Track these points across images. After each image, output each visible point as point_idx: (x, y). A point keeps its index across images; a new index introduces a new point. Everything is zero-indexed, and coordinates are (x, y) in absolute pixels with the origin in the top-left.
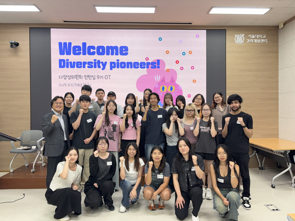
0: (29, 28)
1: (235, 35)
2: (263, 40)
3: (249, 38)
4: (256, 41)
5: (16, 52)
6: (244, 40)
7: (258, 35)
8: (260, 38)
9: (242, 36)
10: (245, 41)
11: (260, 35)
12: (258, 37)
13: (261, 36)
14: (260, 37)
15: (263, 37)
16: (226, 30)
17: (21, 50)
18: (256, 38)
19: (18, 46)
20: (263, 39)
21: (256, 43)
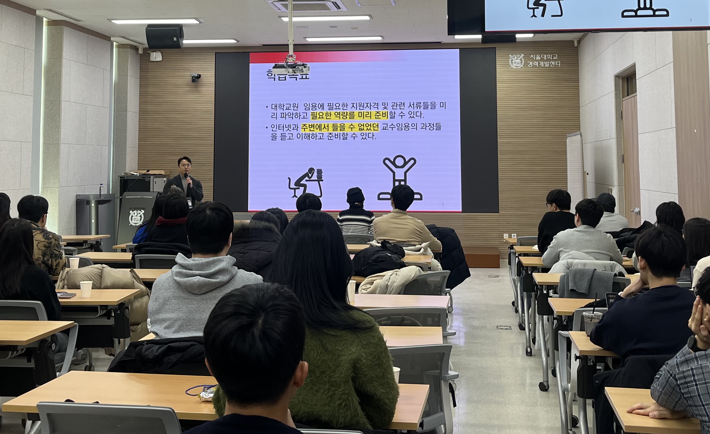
0: (214, 53)
1: (510, 56)
2: (553, 63)
3: (533, 60)
4: (542, 63)
5: (196, 87)
6: (523, 63)
7: (545, 56)
8: (548, 60)
9: (521, 57)
10: (526, 64)
11: (548, 55)
12: (545, 58)
13: (550, 56)
14: (549, 58)
15: (554, 58)
16: (496, 48)
17: (203, 84)
18: (542, 60)
19: (199, 79)
20: (553, 60)
21: (542, 67)
